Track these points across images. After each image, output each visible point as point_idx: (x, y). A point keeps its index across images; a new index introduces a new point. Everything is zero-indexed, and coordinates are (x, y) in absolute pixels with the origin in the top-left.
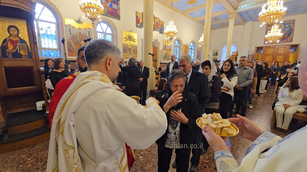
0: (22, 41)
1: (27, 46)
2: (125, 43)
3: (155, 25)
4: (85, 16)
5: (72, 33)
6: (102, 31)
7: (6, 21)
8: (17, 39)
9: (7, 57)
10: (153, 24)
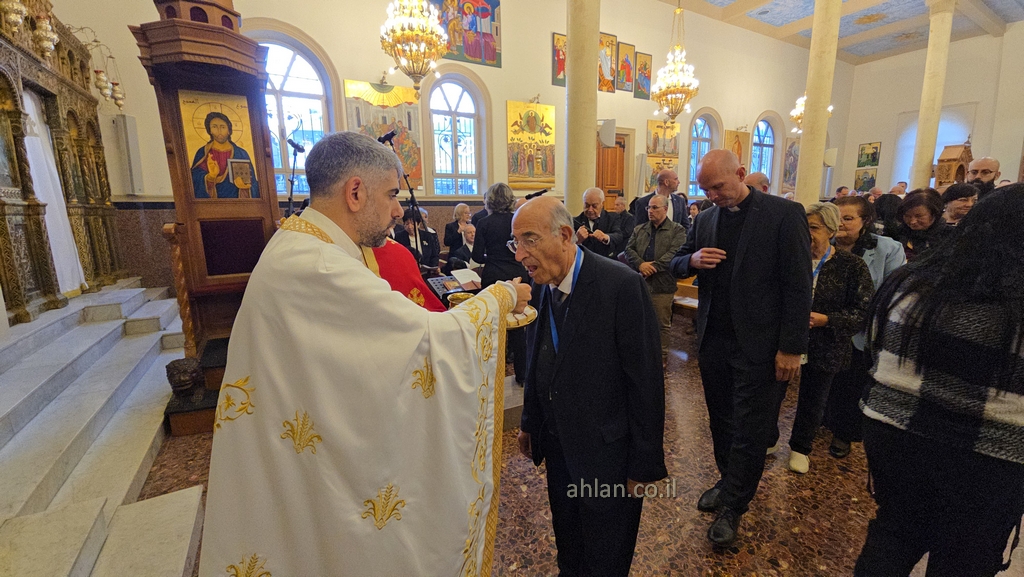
0: (240, 153)
1: (250, 164)
2: (516, 141)
3: (618, 72)
4: (396, 68)
5: (363, 123)
6: (448, 109)
7: (201, 102)
8: (227, 147)
9: (207, 196)
10: (611, 68)
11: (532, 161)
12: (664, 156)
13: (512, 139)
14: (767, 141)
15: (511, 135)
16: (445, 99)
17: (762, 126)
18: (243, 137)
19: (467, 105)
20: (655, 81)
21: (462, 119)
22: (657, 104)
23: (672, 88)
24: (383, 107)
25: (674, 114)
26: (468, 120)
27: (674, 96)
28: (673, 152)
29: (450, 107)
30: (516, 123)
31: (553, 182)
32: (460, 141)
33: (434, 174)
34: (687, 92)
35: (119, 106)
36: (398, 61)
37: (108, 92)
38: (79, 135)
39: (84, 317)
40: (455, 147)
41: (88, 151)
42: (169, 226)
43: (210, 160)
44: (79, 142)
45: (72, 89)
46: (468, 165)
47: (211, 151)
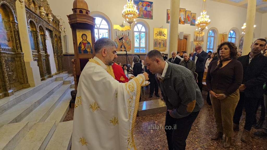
0: (89, 43)
1: (91, 45)
2: (156, 38)
3: (186, 19)
4: (125, 21)
5: (117, 35)
6: (138, 31)
7: (81, 32)
8: (86, 42)
9: (81, 53)
10: (184, 18)
11: (160, 44)
12: (199, 41)
13: (155, 38)
14: (233, 36)
15: (155, 37)
16: (138, 28)
17: (232, 32)
18: (89, 40)
19: (143, 30)
20: (197, 21)
21: (142, 33)
22: (197, 27)
23: (202, 22)
24: (122, 31)
25: (202, 30)
26: (143, 33)
27: (202, 25)
28: (202, 40)
29: (139, 30)
30: (156, 34)
31: (166, 49)
32: (141, 39)
33: (134, 47)
34: (206, 23)
35: (65, 33)
36: (126, 19)
37: (63, 30)
38: (57, 40)
39: (56, 80)
40: (140, 40)
41: (59, 43)
42: (73, 60)
43: (82, 45)
44: (57, 41)
45: (56, 30)
46: (143, 45)
47: (83, 43)
